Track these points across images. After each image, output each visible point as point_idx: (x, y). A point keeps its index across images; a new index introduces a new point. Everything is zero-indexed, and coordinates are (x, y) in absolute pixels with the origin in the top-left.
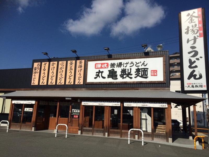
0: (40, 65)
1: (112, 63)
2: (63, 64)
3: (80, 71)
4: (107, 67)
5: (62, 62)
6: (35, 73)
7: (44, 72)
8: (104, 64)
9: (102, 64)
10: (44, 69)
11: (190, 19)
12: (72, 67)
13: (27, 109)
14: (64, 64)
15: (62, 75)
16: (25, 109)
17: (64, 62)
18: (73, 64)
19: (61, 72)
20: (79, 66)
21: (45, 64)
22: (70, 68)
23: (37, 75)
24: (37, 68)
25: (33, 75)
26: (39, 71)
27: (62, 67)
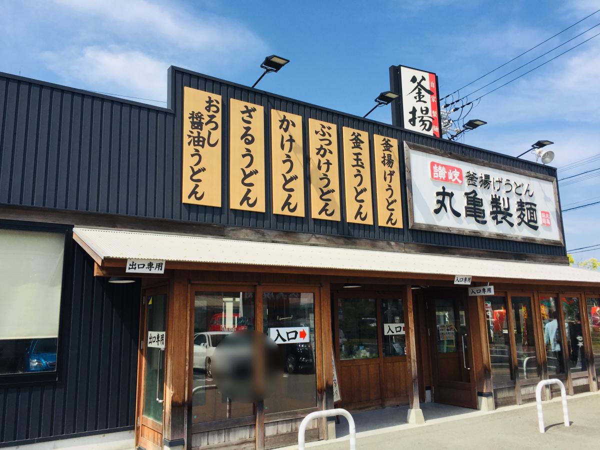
0: (220, 106)
1: (469, 172)
2: (327, 137)
3: (388, 177)
4: (460, 181)
5: (323, 127)
6: (199, 141)
7: (248, 150)
8: (453, 169)
9: (448, 168)
10: (245, 135)
11: (417, 91)
12: (360, 157)
13: (283, 331)
14: (330, 135)
15: (329, 181)
16: (273, 332)
17: (329, 128)
18: (362, 145)
19: (324, 167)
20: (384, 157)
21: (248, 111)
22: (355, 157)
23: (212, 157)
24: (207, 119)
25: (188, 149)
26: (217, 135)
27: (324, 147)
